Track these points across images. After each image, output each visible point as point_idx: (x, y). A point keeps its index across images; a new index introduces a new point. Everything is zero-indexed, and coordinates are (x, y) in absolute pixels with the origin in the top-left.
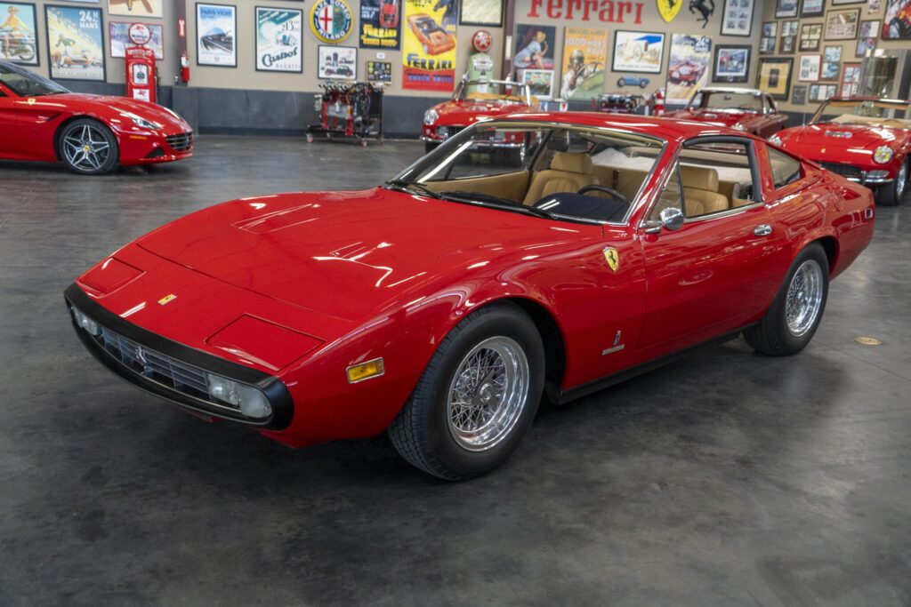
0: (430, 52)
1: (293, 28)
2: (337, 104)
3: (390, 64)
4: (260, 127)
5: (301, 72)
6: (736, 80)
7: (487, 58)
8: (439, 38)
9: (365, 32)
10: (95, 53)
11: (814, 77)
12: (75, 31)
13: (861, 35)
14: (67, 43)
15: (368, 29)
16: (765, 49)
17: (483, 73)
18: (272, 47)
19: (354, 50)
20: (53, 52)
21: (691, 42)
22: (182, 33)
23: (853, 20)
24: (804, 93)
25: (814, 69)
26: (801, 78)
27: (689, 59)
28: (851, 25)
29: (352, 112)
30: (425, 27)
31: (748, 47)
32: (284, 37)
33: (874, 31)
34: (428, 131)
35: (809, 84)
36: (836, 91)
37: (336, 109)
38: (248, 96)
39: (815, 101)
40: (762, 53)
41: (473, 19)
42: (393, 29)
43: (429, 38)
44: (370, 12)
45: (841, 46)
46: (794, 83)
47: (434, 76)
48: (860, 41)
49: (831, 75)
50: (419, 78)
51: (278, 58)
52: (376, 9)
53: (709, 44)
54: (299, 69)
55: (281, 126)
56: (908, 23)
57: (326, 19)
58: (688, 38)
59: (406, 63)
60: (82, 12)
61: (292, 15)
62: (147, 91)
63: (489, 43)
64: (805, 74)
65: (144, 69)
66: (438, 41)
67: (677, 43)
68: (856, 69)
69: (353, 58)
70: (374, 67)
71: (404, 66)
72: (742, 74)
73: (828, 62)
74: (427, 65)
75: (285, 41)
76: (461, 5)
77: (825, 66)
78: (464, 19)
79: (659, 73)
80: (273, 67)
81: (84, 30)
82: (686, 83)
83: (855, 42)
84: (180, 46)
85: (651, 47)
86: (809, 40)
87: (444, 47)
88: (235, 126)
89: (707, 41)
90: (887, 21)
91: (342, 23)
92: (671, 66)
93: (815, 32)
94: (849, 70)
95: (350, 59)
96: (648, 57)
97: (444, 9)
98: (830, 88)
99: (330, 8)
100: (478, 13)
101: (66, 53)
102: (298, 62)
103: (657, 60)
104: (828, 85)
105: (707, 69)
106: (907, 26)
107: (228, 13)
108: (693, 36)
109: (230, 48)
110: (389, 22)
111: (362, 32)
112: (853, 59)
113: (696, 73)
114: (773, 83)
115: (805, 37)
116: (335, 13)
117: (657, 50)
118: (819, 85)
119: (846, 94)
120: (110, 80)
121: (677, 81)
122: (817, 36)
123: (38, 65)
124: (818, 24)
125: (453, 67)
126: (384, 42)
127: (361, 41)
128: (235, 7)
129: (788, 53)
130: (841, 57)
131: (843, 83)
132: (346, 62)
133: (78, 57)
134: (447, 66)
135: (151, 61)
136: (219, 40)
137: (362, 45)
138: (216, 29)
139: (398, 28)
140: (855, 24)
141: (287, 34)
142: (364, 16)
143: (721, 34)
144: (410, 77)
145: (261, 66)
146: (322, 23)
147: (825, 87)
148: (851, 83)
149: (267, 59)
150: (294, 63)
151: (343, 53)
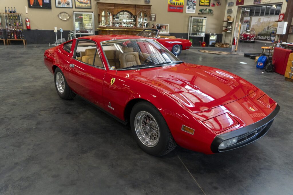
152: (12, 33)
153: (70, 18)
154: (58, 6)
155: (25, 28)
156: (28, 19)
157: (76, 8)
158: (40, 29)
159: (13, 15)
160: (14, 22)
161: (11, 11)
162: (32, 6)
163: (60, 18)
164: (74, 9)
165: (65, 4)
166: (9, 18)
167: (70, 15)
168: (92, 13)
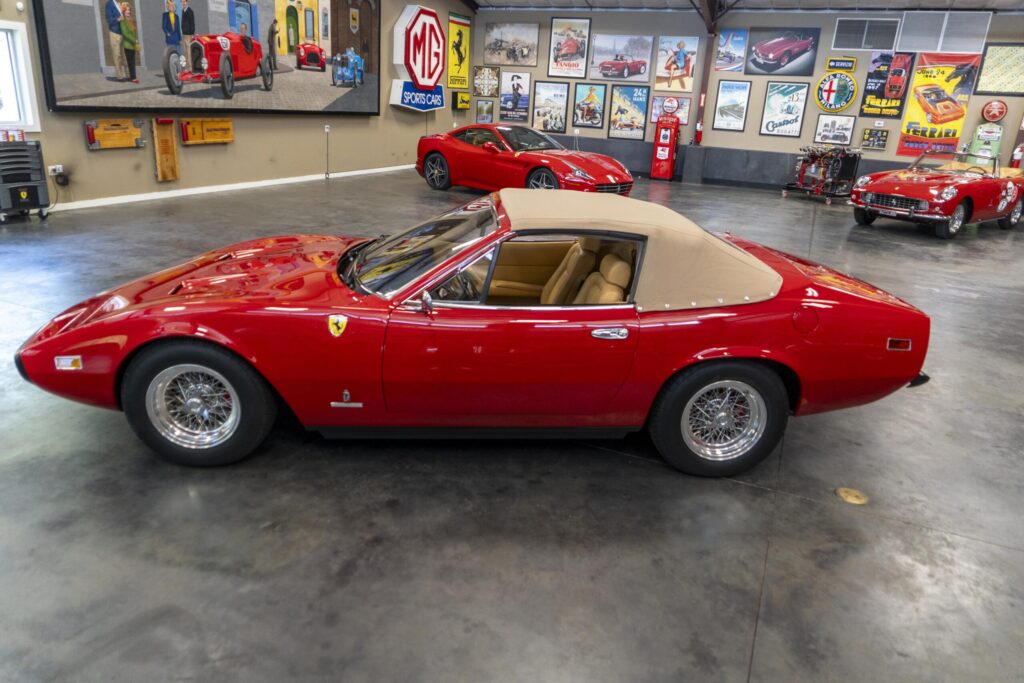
0: (934, 121)
1: (798, 100)
2: (813, 166)
3: (887, 132)
4: (753, 181)
5: (799, 137)
7: (995, 128)
8: (946, 107)
9: (867, 102)
10: (640, 119)
12: (629, 103)
14: (622, 111)
15: (871, 100)
17: (987, 143)
18: (776, 115)
19: (853, 118)
20: (613, 118)
22: (702, 104)
29: (824, 173)
30: (933, 97)
32: (789, 107)
34: (854, 196)
37: (812, 170)
38: (748, 155)
41: (991, 88)
42: (897, 99)
43: (936, 107)
44: (876, 84)
47: (934, 144)
50: (916, 145)
51: (780, 124)
52: (882, 81)
54: (797, 134)
55: (773, 182)
57: (830, 91)
59: (904, 131)
60: (636, 90)
61: (798, 88)
62: (668, 149)
63: (1001, 113)
65: (668, 133)
66: (945, 111)
69: (850, 125)
70: (870, 134)
71: (902, 134)
74: (928, 134)
75: (789, 111)
76: (979, 74)
78: (978, 89)
80: (775, 132)
81: (636, 103)
84: (700, 114)
87: (951, 116)
88: (734, 179)
91: (845, 94)
95: (848, 127)
97: (959, 79)
99: (836, 82)
100: (998, 83)
101: (621, 119)
102: (798, 129)
107: (744, 88)
109: (741, 116)
110: (894, 92)
111: (864, 102)
116: (839, 86)
120: (647, 140)
123: (602, 128)
125: (957, 136)
126: (885, 111)
127: (862, 110)
128: (751, 82)
132: (843, 129)
133: (629, 122)
134: (951, 135)
135: (677, 127)
136: (734, 110)
137: (862, 114)
138: (732, 101)
139: (903, 99)
141: (792, 104)
142: (870, 87)
144: (906, 145)
145: (764, 131)
146: (825, 95)
149: (771, 124)
150: (794, 129)
151: (840, 121)
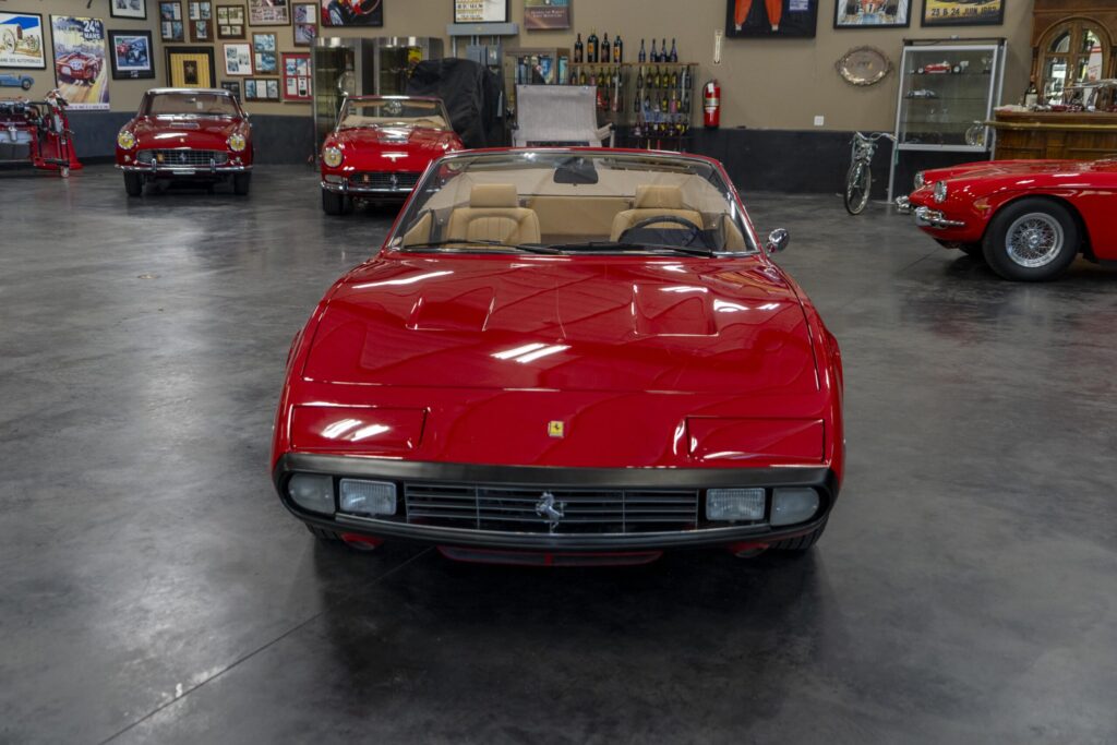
6: (144, 75)
11: (245, 70)
13: (296, 21)
16: (169, 36)
21: (78, 26)
23: (283, 3)
24: (237, 90)
25: (244, 60)
26: (229, 72)
27: (79, 50)
28: (280, 8)
31: (148, 33)
33: (311, 16)
35: (242, 79)
36: (278, 87)
39: (254, 99)
40: (164, 40)
45: (275, 34)
46: (220, 77)
48: (297, 28)
49: (268, 67)
53: (101, 28)
56: (351, 8)
58: (73, 21)
64: (234, 66)
67: (59, 28)
68: (299, 61)
72: (147, 67)
73: (262, 52)
77: (258, 57)
79: (44, 69)
82: (82, 82)
83: (291, 28)
85: (26, 33)
86: (229, 25)
89: (97, 24)
90: (326, 4)
92: (57, 59)
93: (236, 16)
94: (291, 62)
96: (25, 47)
98: (270, 83)
103: (38, 50)
104: (267, 80)
105: (104, 62)
106: (350, 12)
108: (77, 19)
112: (292, 49)
113: (92, 67)
114: (191, 79)
115: (223, 21)
117: (36, 38)
118: (255, 80)
119: (292, 90)
121: (70, 79)
122: (240, 21)
124: (237, 6)
129: (205, 41)
130: (276, 46)
131: (285, 76)
140: (286, 7)
143: (112, 16)
147: (264, 82)
148: (296, 77)
152: (649, 141)
153: (887, 73)
154: (845, 23)
155: (699, 123)
156: (715, 83)
157: (924, 24)
158: (755, 128)
159: (663, 69)
160: (666, 99)
161: (658, 54)
162: (738, 28)
163: (843, 78)
164: (915, 31)
165: (877, 10)
166: (649, 81)
167: (894, 60)
168: (995, 47)
